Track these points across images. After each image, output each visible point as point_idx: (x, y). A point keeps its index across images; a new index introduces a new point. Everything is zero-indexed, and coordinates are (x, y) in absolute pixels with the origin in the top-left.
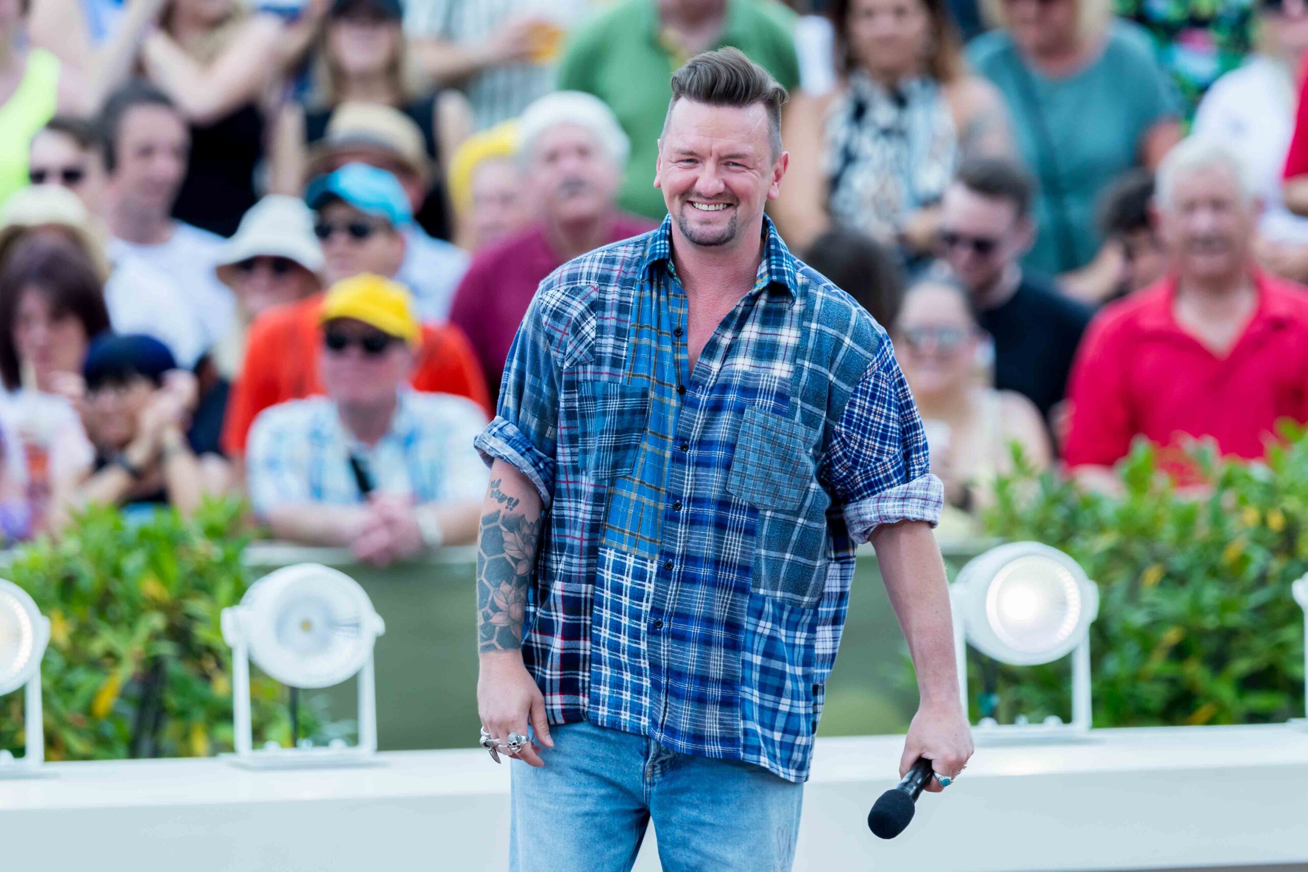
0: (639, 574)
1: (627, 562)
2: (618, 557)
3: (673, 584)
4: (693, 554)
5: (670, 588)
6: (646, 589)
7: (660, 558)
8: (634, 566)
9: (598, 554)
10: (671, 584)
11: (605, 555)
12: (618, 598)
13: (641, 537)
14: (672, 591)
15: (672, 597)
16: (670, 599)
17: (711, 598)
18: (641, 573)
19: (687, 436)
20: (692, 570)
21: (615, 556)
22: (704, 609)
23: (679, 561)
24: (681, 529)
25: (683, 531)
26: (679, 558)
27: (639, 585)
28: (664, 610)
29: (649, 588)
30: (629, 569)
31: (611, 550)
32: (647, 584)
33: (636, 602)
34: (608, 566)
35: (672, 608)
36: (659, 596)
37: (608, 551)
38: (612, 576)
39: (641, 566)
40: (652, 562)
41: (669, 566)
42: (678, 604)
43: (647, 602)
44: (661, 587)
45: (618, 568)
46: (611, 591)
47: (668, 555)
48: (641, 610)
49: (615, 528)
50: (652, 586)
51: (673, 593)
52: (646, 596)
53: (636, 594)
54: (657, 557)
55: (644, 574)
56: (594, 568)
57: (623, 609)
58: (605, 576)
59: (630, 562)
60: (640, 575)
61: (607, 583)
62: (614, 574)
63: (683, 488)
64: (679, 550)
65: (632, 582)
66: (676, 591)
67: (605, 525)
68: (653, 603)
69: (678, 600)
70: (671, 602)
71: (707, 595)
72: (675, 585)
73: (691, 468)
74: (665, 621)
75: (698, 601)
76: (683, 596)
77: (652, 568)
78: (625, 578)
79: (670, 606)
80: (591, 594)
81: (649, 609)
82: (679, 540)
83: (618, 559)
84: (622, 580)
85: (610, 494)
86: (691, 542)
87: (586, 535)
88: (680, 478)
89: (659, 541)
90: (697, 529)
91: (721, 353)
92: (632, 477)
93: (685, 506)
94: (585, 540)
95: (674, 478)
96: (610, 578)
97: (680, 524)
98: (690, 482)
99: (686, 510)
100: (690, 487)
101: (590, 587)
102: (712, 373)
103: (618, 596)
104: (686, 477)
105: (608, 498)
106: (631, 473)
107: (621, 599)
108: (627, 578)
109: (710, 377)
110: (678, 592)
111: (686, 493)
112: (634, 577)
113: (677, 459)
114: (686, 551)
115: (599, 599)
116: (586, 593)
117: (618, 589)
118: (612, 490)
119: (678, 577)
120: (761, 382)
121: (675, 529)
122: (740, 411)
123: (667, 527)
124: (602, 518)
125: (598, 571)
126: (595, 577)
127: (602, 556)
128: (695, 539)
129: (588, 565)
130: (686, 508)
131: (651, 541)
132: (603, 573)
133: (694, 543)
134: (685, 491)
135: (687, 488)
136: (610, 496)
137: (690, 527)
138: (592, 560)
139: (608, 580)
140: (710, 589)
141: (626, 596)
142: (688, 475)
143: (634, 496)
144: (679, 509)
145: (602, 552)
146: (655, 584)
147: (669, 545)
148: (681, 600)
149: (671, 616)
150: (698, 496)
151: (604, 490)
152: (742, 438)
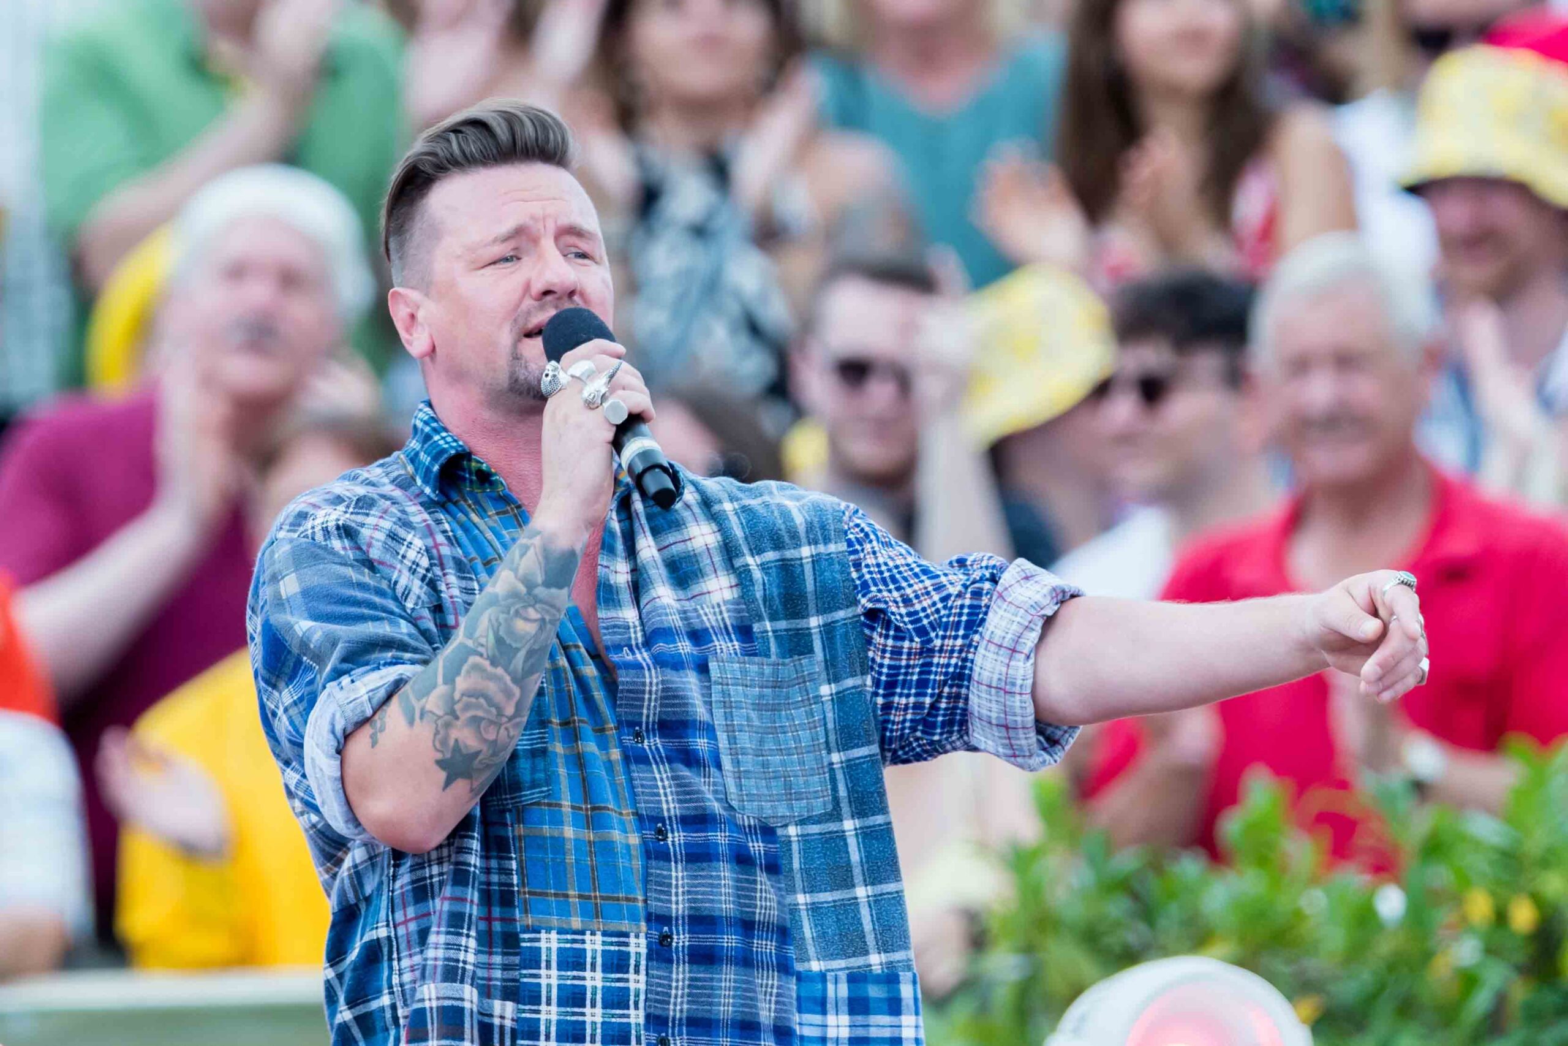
0: (615, 962)
1: (588, 946)
2: (567, 941)
3: (677, 968)
4: (705, 913)
5: (674, 976)
6: (632, 986)
7: (649, 928)
8: (603, 951)
9: (519, 947)
10: (674, 970)
11: (536, 944)
12: (574, 1014)
13: (602, 898)
14: (677, 981)
15: (680, 992)
16: (676, 997)
17: (744, 986)
18: (620, 960)
19: (636, 718)
20: (706, 939)
21: (559, 941)
22: (733, 1006)
23: (681, 928)
24: (677, 872)
25: (680, 874)
26: (680, 922)
27: (619, 980)
28: (667, 1018)
29: (637, 982)
30: (594, 958)
31: (548, 931)
32: (631, 976)
33: (618, 1012)
34: (548, 963)
35: (681, 1011)
36: (657, 993)
37: (543, 935)
38: (560, 977)
39: (617, 948)
40: (637, 936)
41: (665, 940)
42: (689, 1002)
43: (636, 1008)
44: (659, 977)
45: (570, 960)
46: (559, 1005)
47: (659, 920)
48: (629, 1024)
49: (546, 894)
50: (642, 977)
51: (681, 983)
52: (632, 998)
53: (616, 1000)
54: (643, 925)
55: (625, 960)
56: (517, 973)
57: (588, 1032)
58: (543, 982)
59: (594, 945)
60: (617, 963)
61: (549, 992)
62: (563, 973)
63: (660, 802)
64: (677, 909)
65: (605, 979)
66: (684, 980)
67: (525, 893)
68: (645, 1009)
69: (689, 995)
70: (679, 1000)
71: (735, 981)
72: (681, 969)
73: (661, 766)
74: (673, 1035)
75: (723, 993)
76: (698, 988)
77: (638, 946)
78: (588, 974)
79: (678, 1008)
80: (513, 1020)
81: (642, 1020)
82: (674, 891)
83: (568, 945)
84: (584, 979)
85: (520, 836)
86: (697, 893)
87: (496, 911)
88: (650, 787)
89: (640, 898)
90: (703, 870)
91: (626, 596)
92: (554, 802)
93: (673, 832)
94: (496, 919)
95: (640, 790)
96: (554, 982)
97: (673, 863)
98: (668, 790)
99: (676, 838)
100: (670, 798)
101: (510, 1006)
102: (631, 624)
103: (576, 1010)
104: (660, 784)
105: (517, 845)
106: (549, 795)
107: (583, 1014)
108: (592, 974)
109: (632, 630)
110: (687, 983)
111: (669, 810)
112: (606, 969)
113: (635, 758)
114: (691, 908)
115: (529, 1027)
116: (502, 1017)
117: (574, 997)
118: (521, 829)
119: (684, 956)
120: (705, 618)
121: (665, 873)
122: (703, 669)
123: (653, 871)
124: (515, 881)
125: (525, 976)
126: (518, 988)
127: (531, 948)
128: (703, 885)
129: (506, 967)
130: (676, 834)
131: (628, 899)
132: (538, 976)
133: (703, 893)
134: (665, 806)
135: (667, 802)
136: (520, 840)
137: (690, 866)
138: (512, 958)
139: (549, 986)
140: (741, 970)
141: (593, 1005)
142: (662, 780)
143: (569, 832)
144: (665, 838)
145: (531, 940)
146: (647, 974)
147: (660, 904)
148: (696, 995)
149: (680, 1025)
150: (688, 813)
151: (507, 832)
152: (719, 713)
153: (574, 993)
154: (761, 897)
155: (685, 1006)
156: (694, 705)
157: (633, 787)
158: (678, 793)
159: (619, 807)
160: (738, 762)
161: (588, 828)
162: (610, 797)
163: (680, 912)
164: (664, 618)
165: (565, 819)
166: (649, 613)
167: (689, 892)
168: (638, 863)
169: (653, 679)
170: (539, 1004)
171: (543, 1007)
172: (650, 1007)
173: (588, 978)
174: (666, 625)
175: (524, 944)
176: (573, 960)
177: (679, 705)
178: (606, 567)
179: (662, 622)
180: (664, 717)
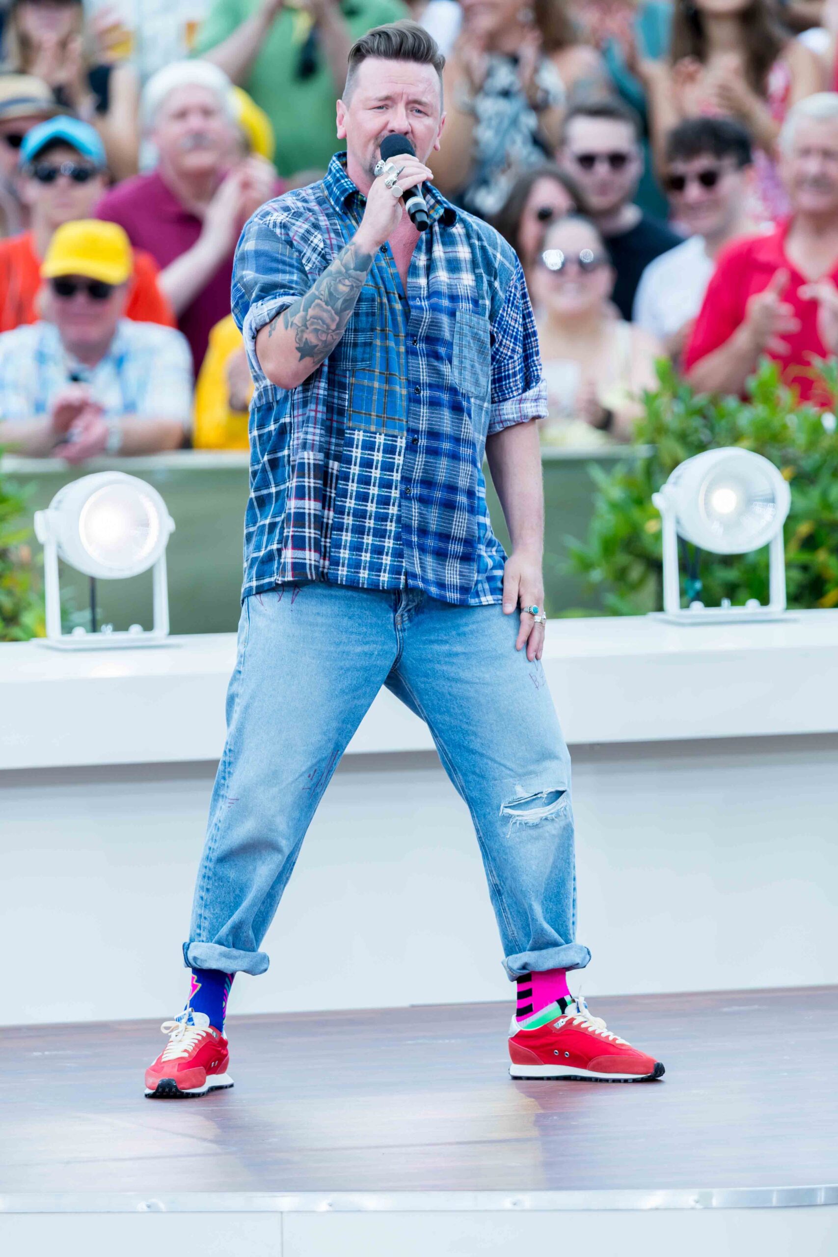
0: (390, 449)
1: (377, 440)
2: (367, 436)
4: (435, 431)
5: (417, 459)
6: (396, 461)
7: (408, 435)
8: (384, 443)
9: (344, 436)
10: (418, 456)
11: (352, 436)
12: (366, 472)
13: (387, 418)
14: (418, 461)
15: (419, 467)
16: (417, 469)
17: (453, 468)
19: (416, 333)
20: (435, 444)
21: (364, 436)
22: (445, 477)
23: (423, 436)
24: (423, 409)
25: (425, 411)
26: (423, 434)
27: (390, 458)
28: (411, 479)
29: (399, 460)
30: (379, 446)
31: (359, 431)
32: (397, 457)
33: (388, 473)
34: (357, 445)
35: (419, 476)
36: (408, 466)
37: (356, 432)
38: (362, 453)
39: (391, 443)
40: (401, 438)
41: (415, 441)
42: (423, 472)
43: (397, 472)
44: (410, 459)
46: (360, 466)
47: (413, 431)
48: (392, 480)
49: (361, 413)
50: (402, 458)
51: (420, 463)
52: (396, 467)
53: (388, 467)
54: (405, 433)
55: (394, 449)
56: (342, 448)
57: (373, 481)
58: (354, 454)
59: (380, 439)
61: (356, 459)
62: (364, 451)
63: (420, 375)
64: (422, 427)
65: (383, 457)
66: (422, 461)
67: (350, 411)
68: (401, 473)
69: (423, 469)
70: (418, 471)
72: (421, 456)
73: (423, 358)
74: (413, 487)
75: (441, 470)
76: (428, 466)
77: (401, 443)
78: (375, 453)
79: (417, 474)
80: (337, 471)
81: (399, 479)
82: (421, 418)
83: (368, 439)
84: (373, 455)
85: (352, 384)
86: (432, 421)
87: (335, 417)
88: (416, 367)
89: (405, 420)
90: (437, 410)
91: (422, 272)
92: (372, 369)
93: (424, 390)
94: (335, 421)
95: (411, 368)
96: (359, 455)
97: (422, 405)
98: (424, 370)
99: (425, 394)
100: (425, 374)
101: (336, 464)
102: (422, 287)
103: (368, 470)
104: (421, 366)
105: (350, 387)
106: (370, 366)
107: (371, 472)
108: (378, 454)
109: (422, 290)
110: (423, 463)
111: (423, 379)
112: (385, 452)
113: (411, 352)
114: (429, 428)
115: (345, 475)
116: (333, 469)
117: (367, 464)
118: (353, 380)
119: (423, 450)
120: (459, 290)
121: (418, 409)
122: (452, 314)
123: (412, 408)
124: (346, 405)
125: (345, 450)
126: (341, 456)
127: (350, 437)
128: (436, 417)
129: (337, 445)
130: (425, 392)
131: (399, 420)
132: (352, 451)
133: (436, 421)
134: (422, 378)
135: (423, 376)
136: (352, 386)
137: (430, 407)
138: (340, 441)
139: (356, 457)
140: (450, 460)
141: (376, 469)
142: (422, 365)
143: (376, 385)
144: (419, 393)
145: (350, 434)
146: (404, 457)
147: (414, 424)
148: (427, 469)
149: (417, 483)
150: (432, 382)
151: (346, 380)
152: (456, 337)
153: (368, 462)
154: (465, 427)
155: (421, 474)
156: (444, 331)
157: (408, 366)
158: (429, 373)
159: (400, 375)
160: (462, 362)
161: (386, 383)
162: (397, 369)
163: (424, 429)
164: (440, 286)
165: (376, 378)
166: (433, 283)
167: (429, 420)
168: (405, 404)
169: (427, 316)
170: (351, 465)
171: (352, 467)
172: (404, 472)
173: (375, 455)
174: (440, 290)
175: (346, 435)
176: (369, 446)
177: (437, 330)
178: (416, 257)
179: (438, 288)
180: (429, 334)
